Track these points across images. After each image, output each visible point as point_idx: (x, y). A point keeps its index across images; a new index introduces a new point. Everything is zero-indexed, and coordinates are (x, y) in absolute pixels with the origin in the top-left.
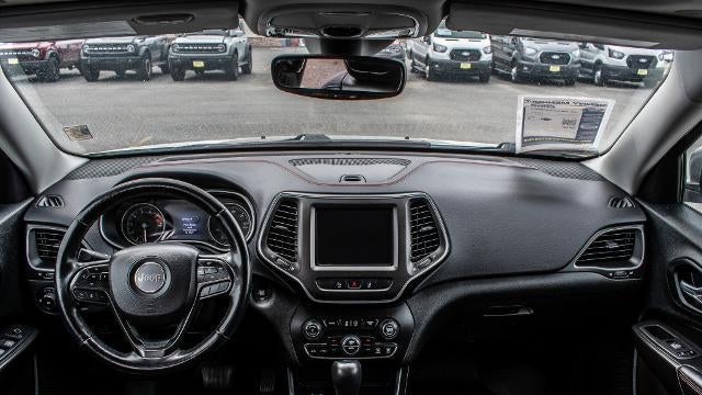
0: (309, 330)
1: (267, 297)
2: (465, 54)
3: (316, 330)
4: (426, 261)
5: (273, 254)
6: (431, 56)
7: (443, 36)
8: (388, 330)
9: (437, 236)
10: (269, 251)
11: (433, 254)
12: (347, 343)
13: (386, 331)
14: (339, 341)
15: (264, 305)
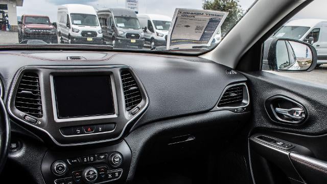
0: (57, 168)
1: (19, 148)
2: (89, 33)
3: (63, 168)
4: (135, 109)
5: (22, 114)
6: (71, 34)
7: (76, 24)
8: (116, 160)
9: (139, 93)
10: (18, 111)
11: (140, 105)
12: (88, 174)
13: (114, 161)
14: (81, 173)
15: (18, 155)
